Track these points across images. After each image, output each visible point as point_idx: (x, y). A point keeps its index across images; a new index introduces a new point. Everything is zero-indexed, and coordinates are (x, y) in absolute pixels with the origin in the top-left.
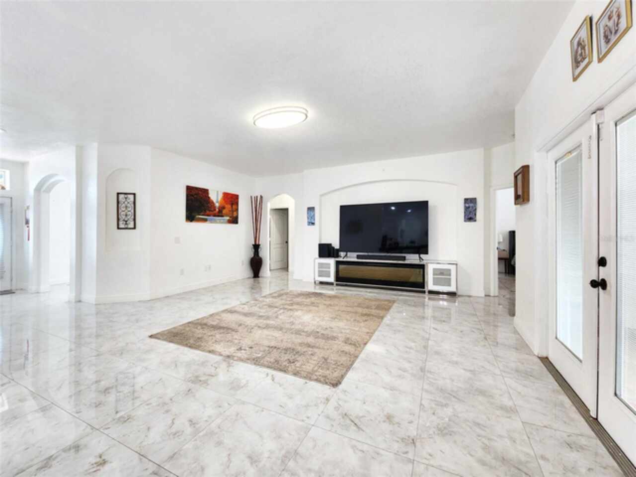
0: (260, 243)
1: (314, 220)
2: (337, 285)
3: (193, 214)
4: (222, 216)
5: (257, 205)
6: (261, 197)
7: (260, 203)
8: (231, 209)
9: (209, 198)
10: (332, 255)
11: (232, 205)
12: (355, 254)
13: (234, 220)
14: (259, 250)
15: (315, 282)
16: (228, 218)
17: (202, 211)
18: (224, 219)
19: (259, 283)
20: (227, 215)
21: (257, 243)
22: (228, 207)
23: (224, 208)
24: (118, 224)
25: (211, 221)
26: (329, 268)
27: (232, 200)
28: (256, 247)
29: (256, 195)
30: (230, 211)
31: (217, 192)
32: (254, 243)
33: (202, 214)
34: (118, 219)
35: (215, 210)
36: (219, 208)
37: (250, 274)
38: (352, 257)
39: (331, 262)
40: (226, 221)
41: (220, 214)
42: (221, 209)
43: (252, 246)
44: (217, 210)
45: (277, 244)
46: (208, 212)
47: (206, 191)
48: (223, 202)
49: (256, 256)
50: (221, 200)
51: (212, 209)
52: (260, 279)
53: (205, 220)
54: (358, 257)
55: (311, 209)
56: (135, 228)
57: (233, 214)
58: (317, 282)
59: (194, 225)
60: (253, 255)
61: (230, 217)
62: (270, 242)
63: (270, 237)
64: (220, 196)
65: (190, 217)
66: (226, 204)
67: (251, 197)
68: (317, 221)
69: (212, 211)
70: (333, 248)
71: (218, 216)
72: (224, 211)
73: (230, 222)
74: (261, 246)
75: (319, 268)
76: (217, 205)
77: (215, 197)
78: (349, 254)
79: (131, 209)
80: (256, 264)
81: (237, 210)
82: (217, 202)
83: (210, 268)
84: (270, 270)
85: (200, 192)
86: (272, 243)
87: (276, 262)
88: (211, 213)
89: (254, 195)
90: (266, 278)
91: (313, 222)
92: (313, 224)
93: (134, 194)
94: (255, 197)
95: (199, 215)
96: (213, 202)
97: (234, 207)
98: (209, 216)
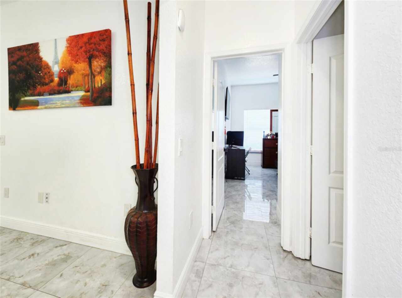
3: (17, 96)
4: (68, 92)
8: (88, 71)
9: (41, 59)
11: (91, 59)
16: (82, 93)
17: (29, 88)
18: (73, 98)
20: (77, 87)
22: (81, 67)
23: (70, 72)
27: (88, 48)
30: (84, 76)
33: (30, 92)
35: (52, 81)
36: (60, 74)
40: (77, 100)
41: (63, 88)
42: (63, 76)
44: (56, 79)
46: (39, 88)
47: (34, 48)
48: (70, 58)
50: (63, 57)
51: (47, 81)
53: (35, 105)
57: (93, 81)
61: (87, 91)
65: (13, 103)
66: (76, 62)
69: (46, 84)
71: (59, 93)
72: (71, 80)
76: (56, 69)
82: (56, 63)
85: (25, 53)
88: (45, 87)
95: (26, 96)
96: (47, 67)
97: (97, 64)
98: (39, 95)
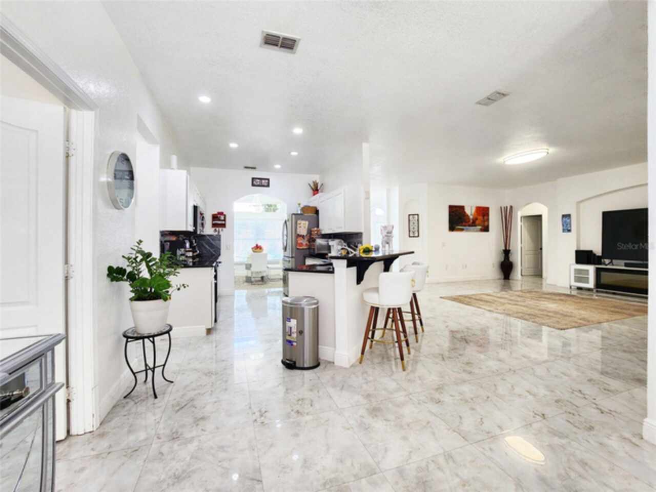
0: (510, 249)
1: (570, 226)
2: (597, 291)
3: (454, 226)
4: (475, 226)
5: (507, 216)
6: (511, 207)
7: (510, 213)
8: (482, 220)
9: (465, 212)
10: (592, 262)
11: (484, 216)
12: (623, 262)
13: (486, 229)
14: (510, 255)
15: (571, 287)
16: (480, 227)
17: (460, 223)
18: (477, 228)
19: (509, 283)
20: (479, 225)
21: (508, 248)
22: (480, 218)
23: (477, 219)
24: (409, 234)
25: (467, 230)
26: (588, 274)
27: (483, 212)
28: (507, 252)
29: (505, 206)
31: (471, 207)
32: (504, 248)
33: (460, 225)
34: (409, 231)
35: (469, 221)
36: (473, 219)
37: (501, 276)
38: (620, 265)
39: (591, 269)
40: (479, 229)
41: (474, 224)
43: (502, 252)
44: (471, 221)
45: (530, 251)
46: (464, 224)
47: (462, 208)
48: (476, 214)
49: (506, 260)
50: (474, 214)
51: (467, 221)
52: (511, 281)
53: (462, 230)
54: (626, 265)
55: (567, 217)
56: (418, 236)
57: (484, 223)
58: (573, 287)
59: (455, 234)
60: (503, 259)
61: (482, 226)
62: (521, 248)
63: (521, 243)
64: (474, 210)
65: (452, 228)
66: (479, 216)
67: (501, 208)
68: (574, 228)
70: (595, 255)
71: (472, 226)
72: (477, 222)
73: (482, 230)
74: (511, 252)
75: (575, 274)
76: (471, 217)
77: (470, 211)
78: (614, 261)
79: (416, 224)
80: (506, 268)
81: (488, 220)
82: (471, 215)
83: (466, 266)
84: (522, 275)
85: (458, 209)
86: (523, 249)
87: (528, 268)
88: (467, 224)
89: (504, 205)
90: (517, 280)
91: (569, 229)
92: (569, 231)
93: (418, 215)
94: (504, 208)
95: (458, 226)
96: (468, 215)
97: (486, 218)
98: (465, 226)
